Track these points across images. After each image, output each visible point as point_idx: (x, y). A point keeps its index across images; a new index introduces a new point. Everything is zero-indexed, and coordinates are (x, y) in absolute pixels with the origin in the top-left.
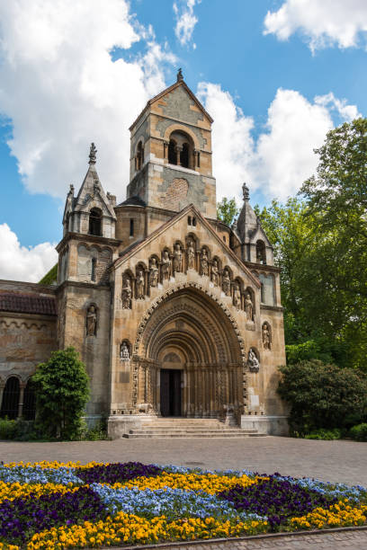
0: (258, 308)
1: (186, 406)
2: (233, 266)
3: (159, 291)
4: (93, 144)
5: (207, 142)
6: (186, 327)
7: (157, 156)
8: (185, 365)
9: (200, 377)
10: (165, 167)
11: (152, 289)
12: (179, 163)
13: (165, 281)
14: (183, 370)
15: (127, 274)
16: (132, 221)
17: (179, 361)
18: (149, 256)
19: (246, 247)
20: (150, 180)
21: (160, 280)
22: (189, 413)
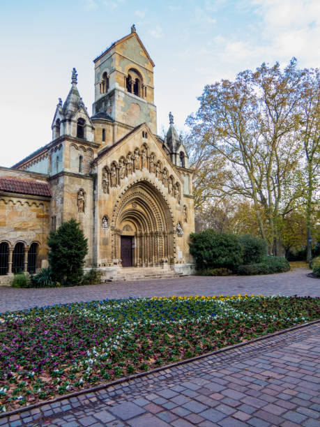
0: (182, 196)
1: (136, 260)
2: (169, 167)
3: (126, 182)
4: (74, 69)
5: (151, 80)
6: (138, 208)
7: (120, 85)
8: (136, 233)
9: (146, 241)
10: (126, 94)
11: (121, 180)
12: (133, 92)
13: (129, 175)
14: (134, 236)
15: (105, 168)
16: (104, 131)
17: (132, 230)
18: (119, 157)
19: (174, 155)
20: (116, 102)
21: (126, 175)
22: (138, 264)
